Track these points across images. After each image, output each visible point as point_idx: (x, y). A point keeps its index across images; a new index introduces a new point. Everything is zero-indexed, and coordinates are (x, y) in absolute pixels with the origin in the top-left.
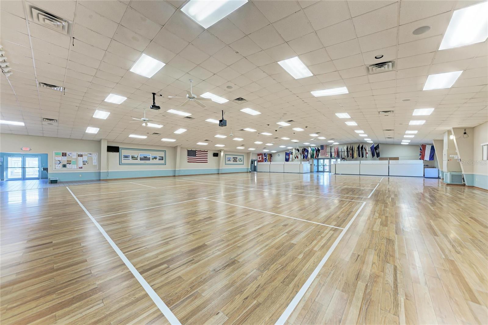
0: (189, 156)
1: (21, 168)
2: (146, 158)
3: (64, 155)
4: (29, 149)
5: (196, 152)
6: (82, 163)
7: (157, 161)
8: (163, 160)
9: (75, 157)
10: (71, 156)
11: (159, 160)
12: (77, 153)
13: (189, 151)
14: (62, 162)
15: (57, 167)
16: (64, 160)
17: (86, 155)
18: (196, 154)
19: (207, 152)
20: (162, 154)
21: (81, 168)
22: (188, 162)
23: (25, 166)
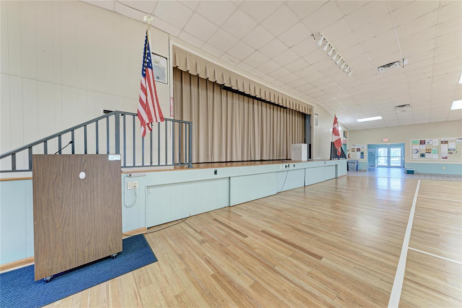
1: (387, 157)
3: (422, 142)
4: (388, 139)
6: (447, 151)
9: (437, 145)
10: (431, 143)
12: (439, 140)
14: (420, 151)
15: (413, 157)
16: (423, 148)
17: (454, 141)
21: (446, 158)
23: (390, 155)
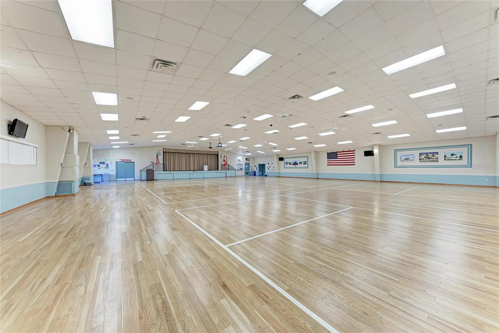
0: (329, 159)
2: (295, 164)
5: (338, 153)
7: (302, 165)
8: (306, 164)
11: (303, 164)
13: (329, 153)
18: (338, 155)
19: (354, 151)
20: (305, 160)
22: (328, 165)
